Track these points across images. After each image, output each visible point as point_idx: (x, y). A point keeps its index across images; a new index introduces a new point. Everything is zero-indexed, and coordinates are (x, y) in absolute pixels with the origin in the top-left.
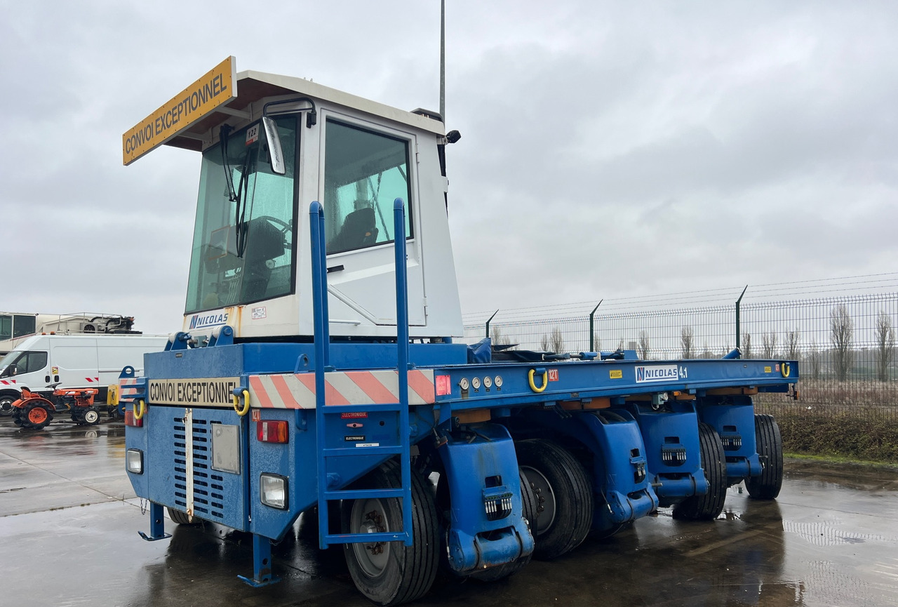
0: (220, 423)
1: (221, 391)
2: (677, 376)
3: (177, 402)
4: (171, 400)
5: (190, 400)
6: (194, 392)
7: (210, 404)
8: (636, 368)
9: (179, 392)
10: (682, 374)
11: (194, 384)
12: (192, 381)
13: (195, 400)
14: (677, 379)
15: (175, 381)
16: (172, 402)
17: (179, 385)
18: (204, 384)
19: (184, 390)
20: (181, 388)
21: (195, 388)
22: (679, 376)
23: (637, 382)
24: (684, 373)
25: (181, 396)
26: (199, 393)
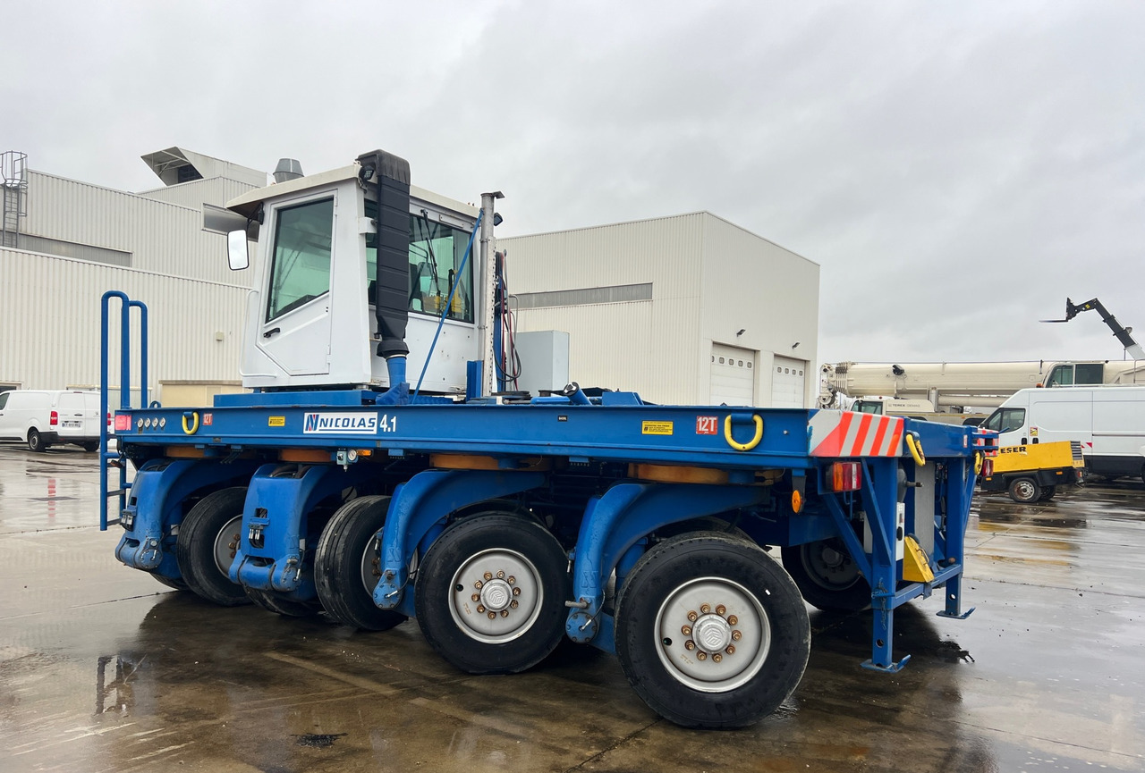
2: (375, 428)
8: (307, 415)
10: (385, 426)
14: (375, 432)
22: (379, 429)
23: (305, 432)
24: (390, 424)
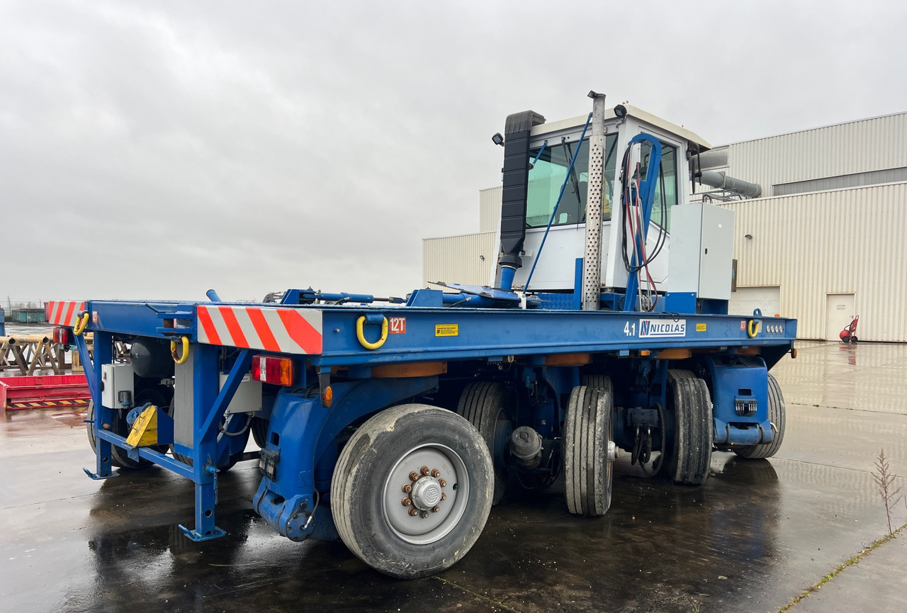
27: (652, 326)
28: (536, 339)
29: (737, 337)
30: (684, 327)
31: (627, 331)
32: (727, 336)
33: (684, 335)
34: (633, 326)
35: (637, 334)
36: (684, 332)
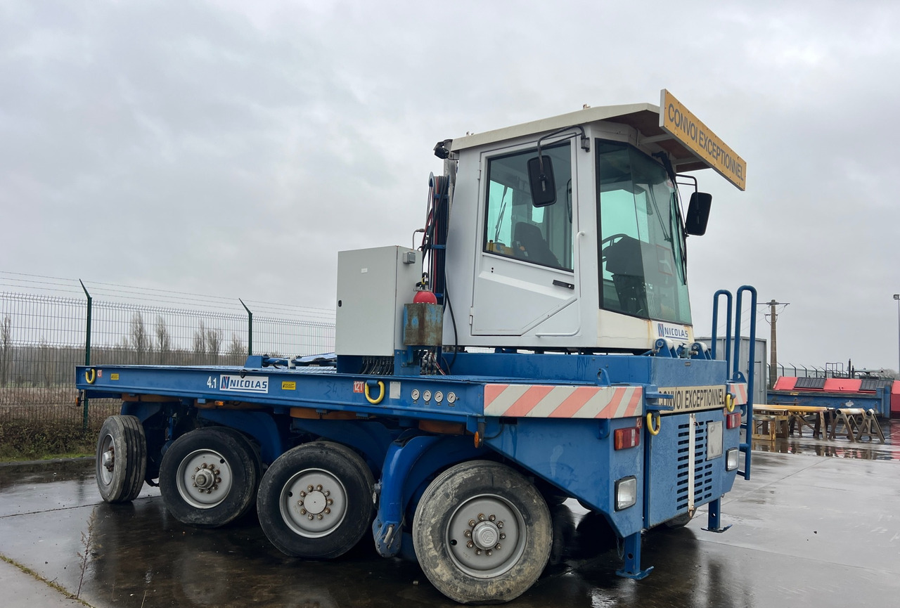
0: (712, 421)
1: (715, 395)
3: (684, 409)
4: (678, 408)
5: (694, 406)
6: (698, 398)
7: (708, 407)
9: (687, 399)
11: (698, 391)
12: (697, 388)
13: (698, 405)
15: (683, 389)
16: (680, 410)
17: (687, 392)
18: (705, 391)
19: (691, 396)
20: (688, 396)
21: (699, 394)
25: (688, 402)
26: (702, 399)
27: (232, 381)
28: (151, 384)
29: (348, 401)
30: (267, 384)
31: (209, 384)
32: (329, 398)
33: (267, 392)
34: (215, 381)
35: (218, 387)
36: (267, 389)
